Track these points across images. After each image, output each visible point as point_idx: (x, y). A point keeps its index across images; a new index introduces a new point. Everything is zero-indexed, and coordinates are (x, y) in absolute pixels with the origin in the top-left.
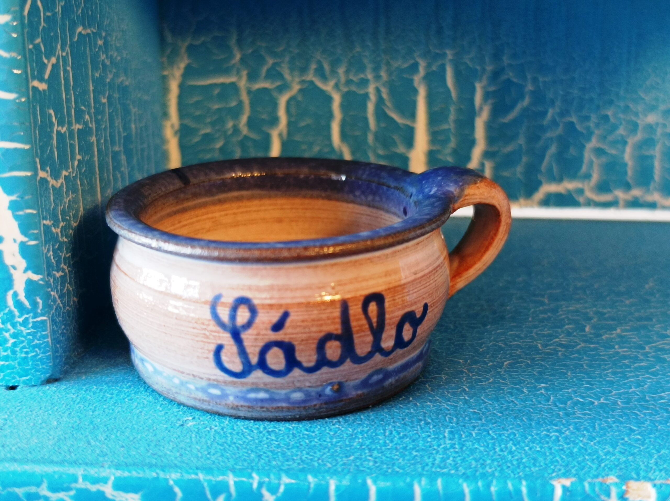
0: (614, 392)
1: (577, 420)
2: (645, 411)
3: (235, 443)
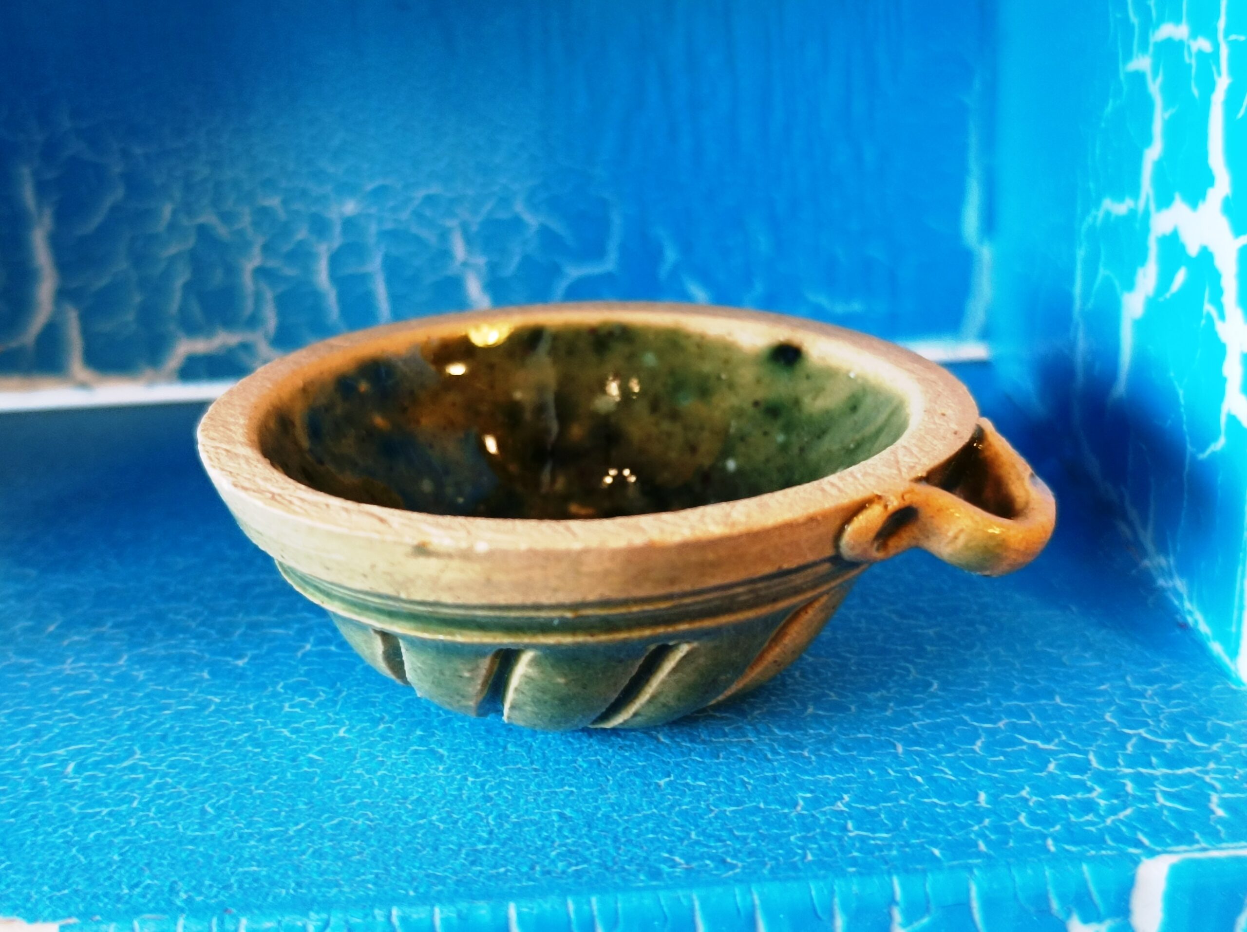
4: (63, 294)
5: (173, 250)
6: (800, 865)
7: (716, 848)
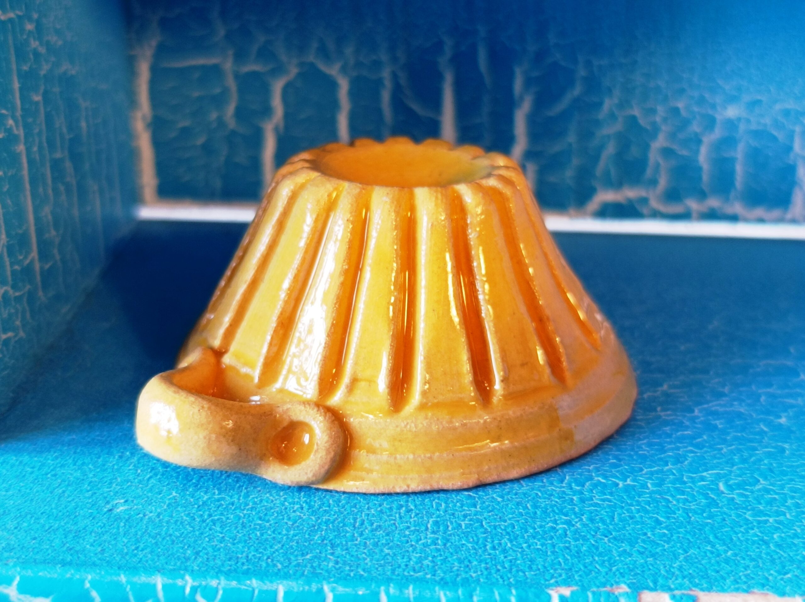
0: (645, 470)
1: (593, 508)
2: (679, 497)
3: (170, 535)
5: (607, 131)
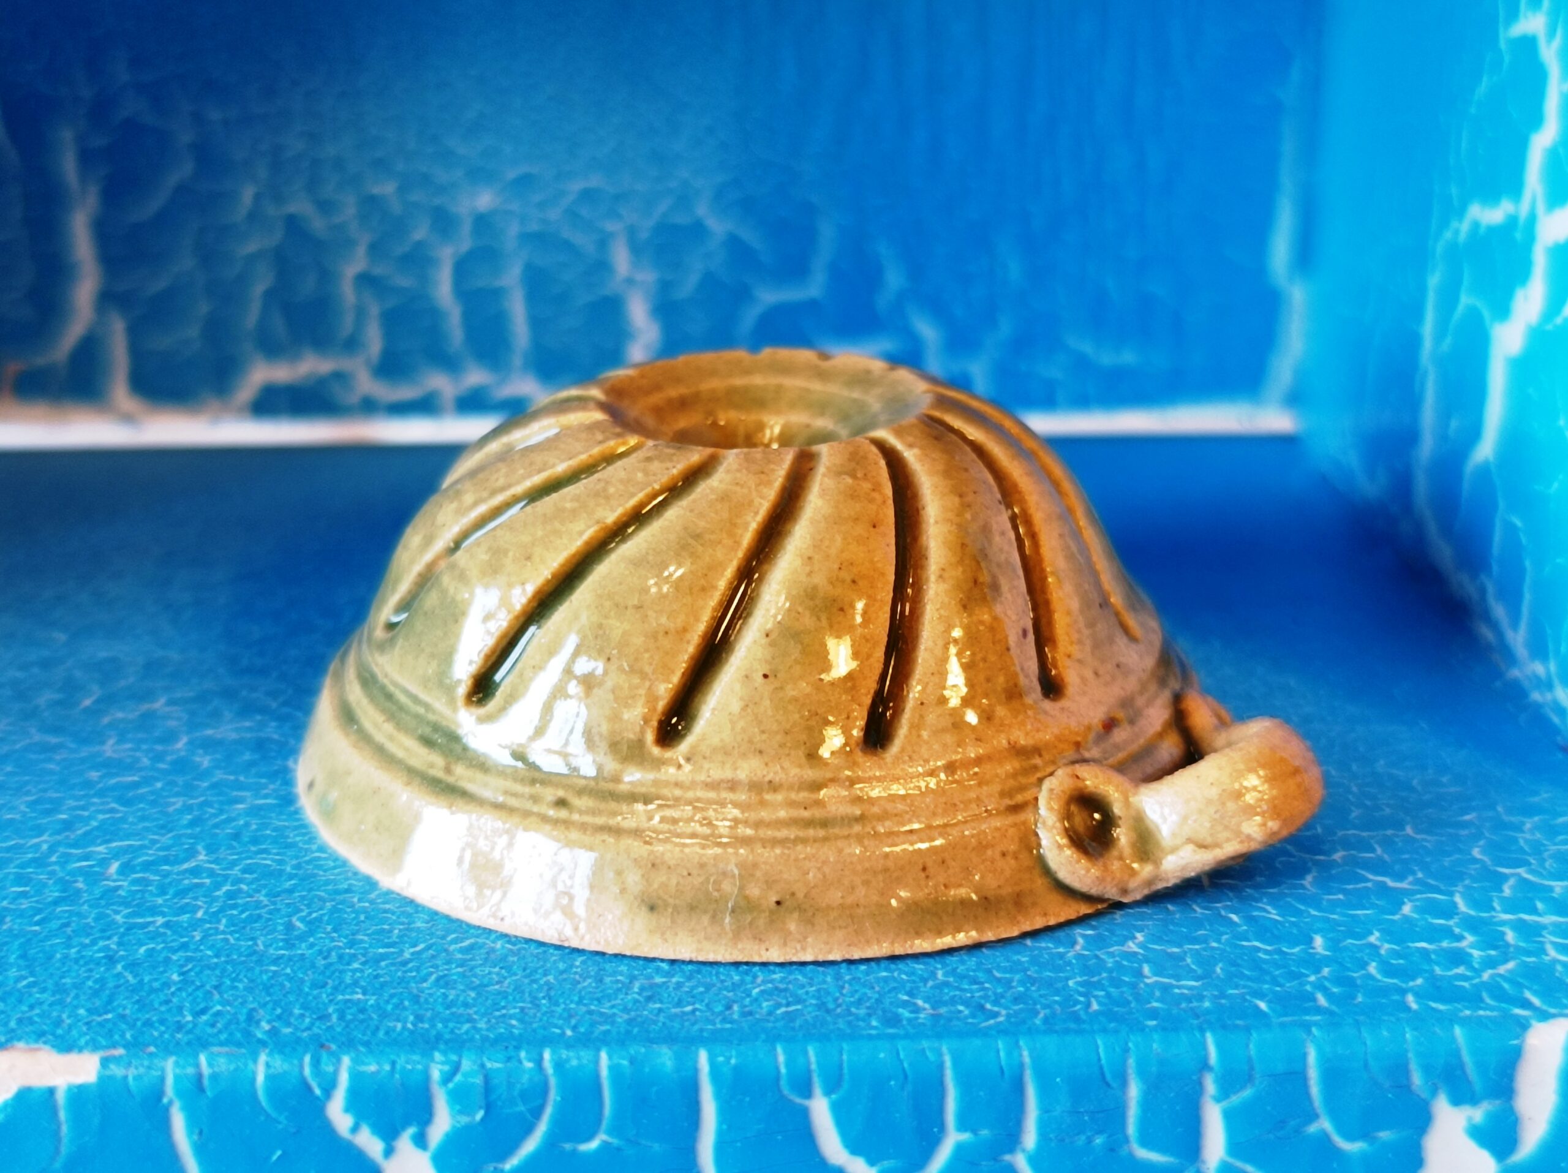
4: (107, 298)
5: (251, 247)
6: (1082, 1014)
7: (971, 991)
